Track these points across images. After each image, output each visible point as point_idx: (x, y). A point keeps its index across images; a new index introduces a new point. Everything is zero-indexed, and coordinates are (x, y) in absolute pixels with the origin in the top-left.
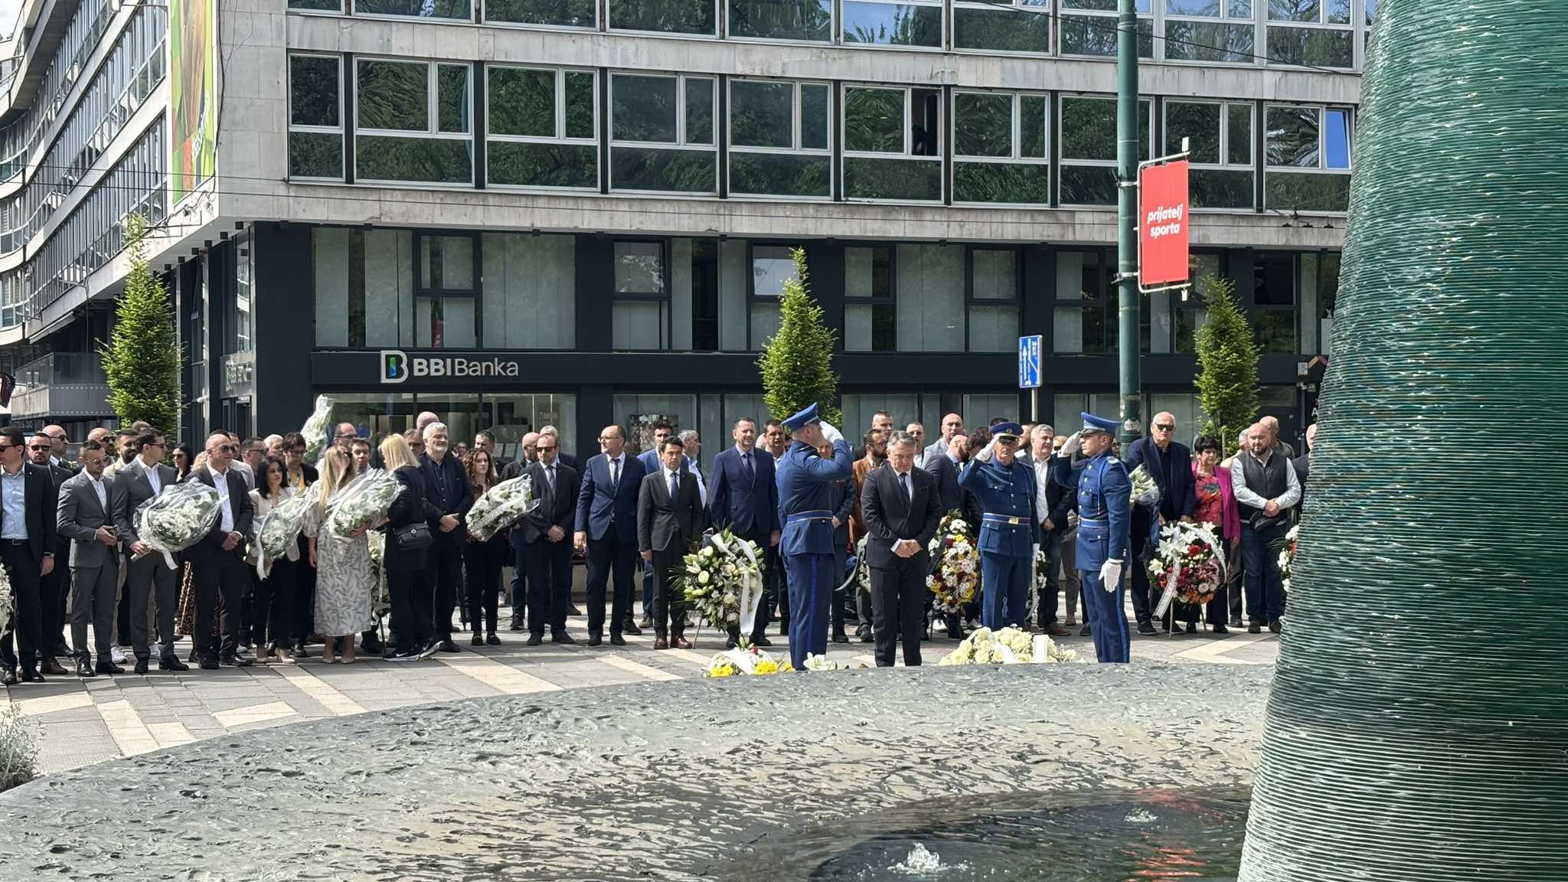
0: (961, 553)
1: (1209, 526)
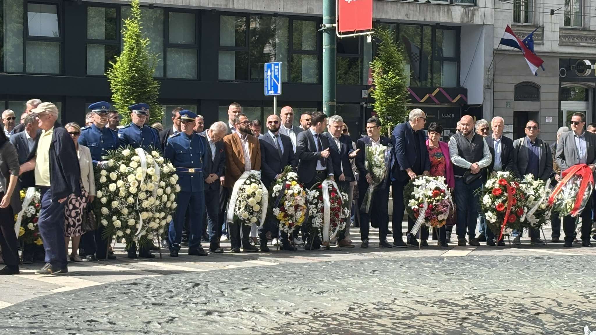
0: (296, 192)
1: (442, 179)
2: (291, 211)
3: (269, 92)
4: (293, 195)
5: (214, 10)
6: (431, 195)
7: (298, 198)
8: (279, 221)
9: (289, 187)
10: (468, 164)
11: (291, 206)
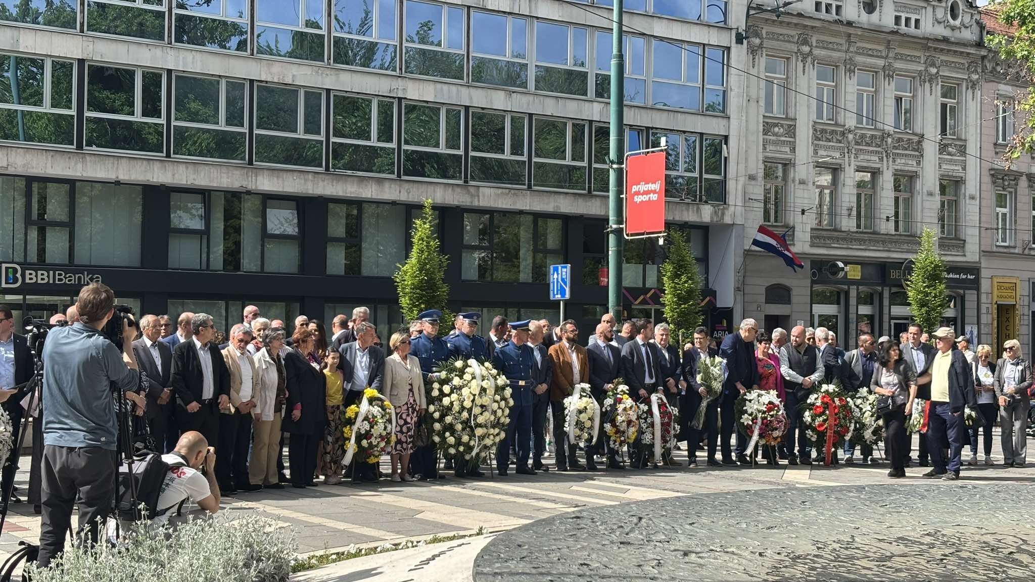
0: (628, 407)
1: (774, 393)
2: (623, 427)
3: (555, 296)
4: (625, 409)
5: (458, 207)
6: (765, 409)
7: (631, 412)
8: (610, 437)
9: (620, 401)
10: (800, 379)
11: (623, 421)
